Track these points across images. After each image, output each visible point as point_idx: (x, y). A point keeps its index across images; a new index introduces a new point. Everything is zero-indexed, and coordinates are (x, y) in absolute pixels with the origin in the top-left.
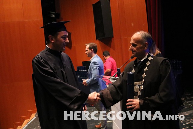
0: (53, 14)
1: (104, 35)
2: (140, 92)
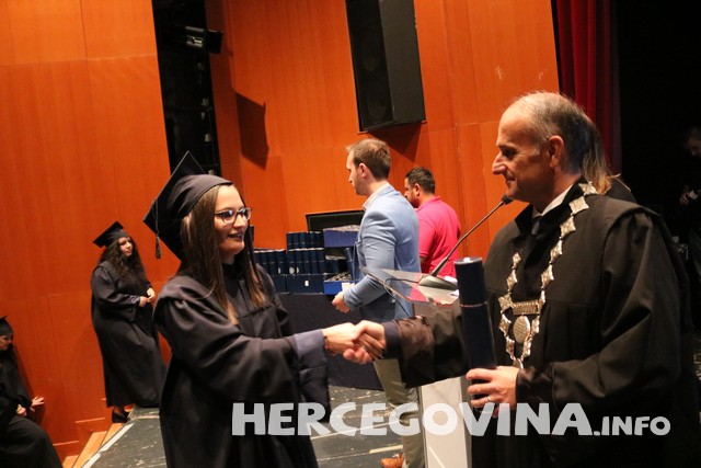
1: (389, 115)
2: (529, 345)
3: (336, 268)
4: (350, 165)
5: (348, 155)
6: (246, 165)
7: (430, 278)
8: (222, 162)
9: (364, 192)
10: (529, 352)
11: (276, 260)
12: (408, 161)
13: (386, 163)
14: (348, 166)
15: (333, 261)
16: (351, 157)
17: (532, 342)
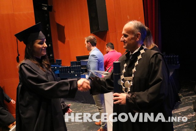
0: (45, 6)
1: (98, 29)
2: (130, 89)
3: (84, 71)
4: (86, 43)
5: (85, 40)
6: (59, 43)
7: (106, 72)
8: (53, 42)
9: (89, 50)
10: (130, 90)
11: (68, 69)
12: (104, 41)
13: (95, 42)
14: (85, 43)
15: (83, 69)
16: (86, 41)
17: (130, 88)
